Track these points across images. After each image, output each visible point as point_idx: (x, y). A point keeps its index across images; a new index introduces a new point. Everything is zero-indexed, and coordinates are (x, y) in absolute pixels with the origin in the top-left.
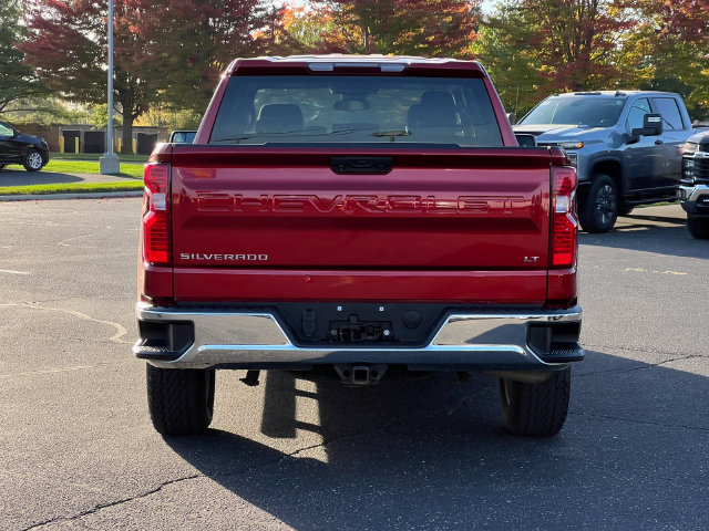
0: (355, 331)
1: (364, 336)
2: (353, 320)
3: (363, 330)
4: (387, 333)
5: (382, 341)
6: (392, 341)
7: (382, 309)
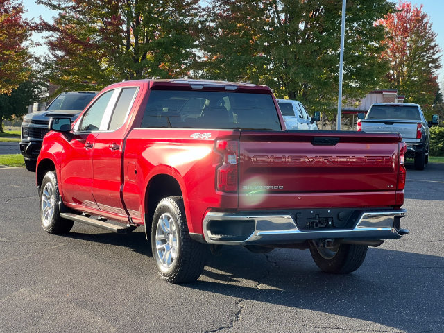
0: (316, 223)
1: (319, 225)
2: (317, 217)
3: (319, 222)
4: (330, 223)
5: (327, 227)
6: (333, 227)
7: (329, 212)
